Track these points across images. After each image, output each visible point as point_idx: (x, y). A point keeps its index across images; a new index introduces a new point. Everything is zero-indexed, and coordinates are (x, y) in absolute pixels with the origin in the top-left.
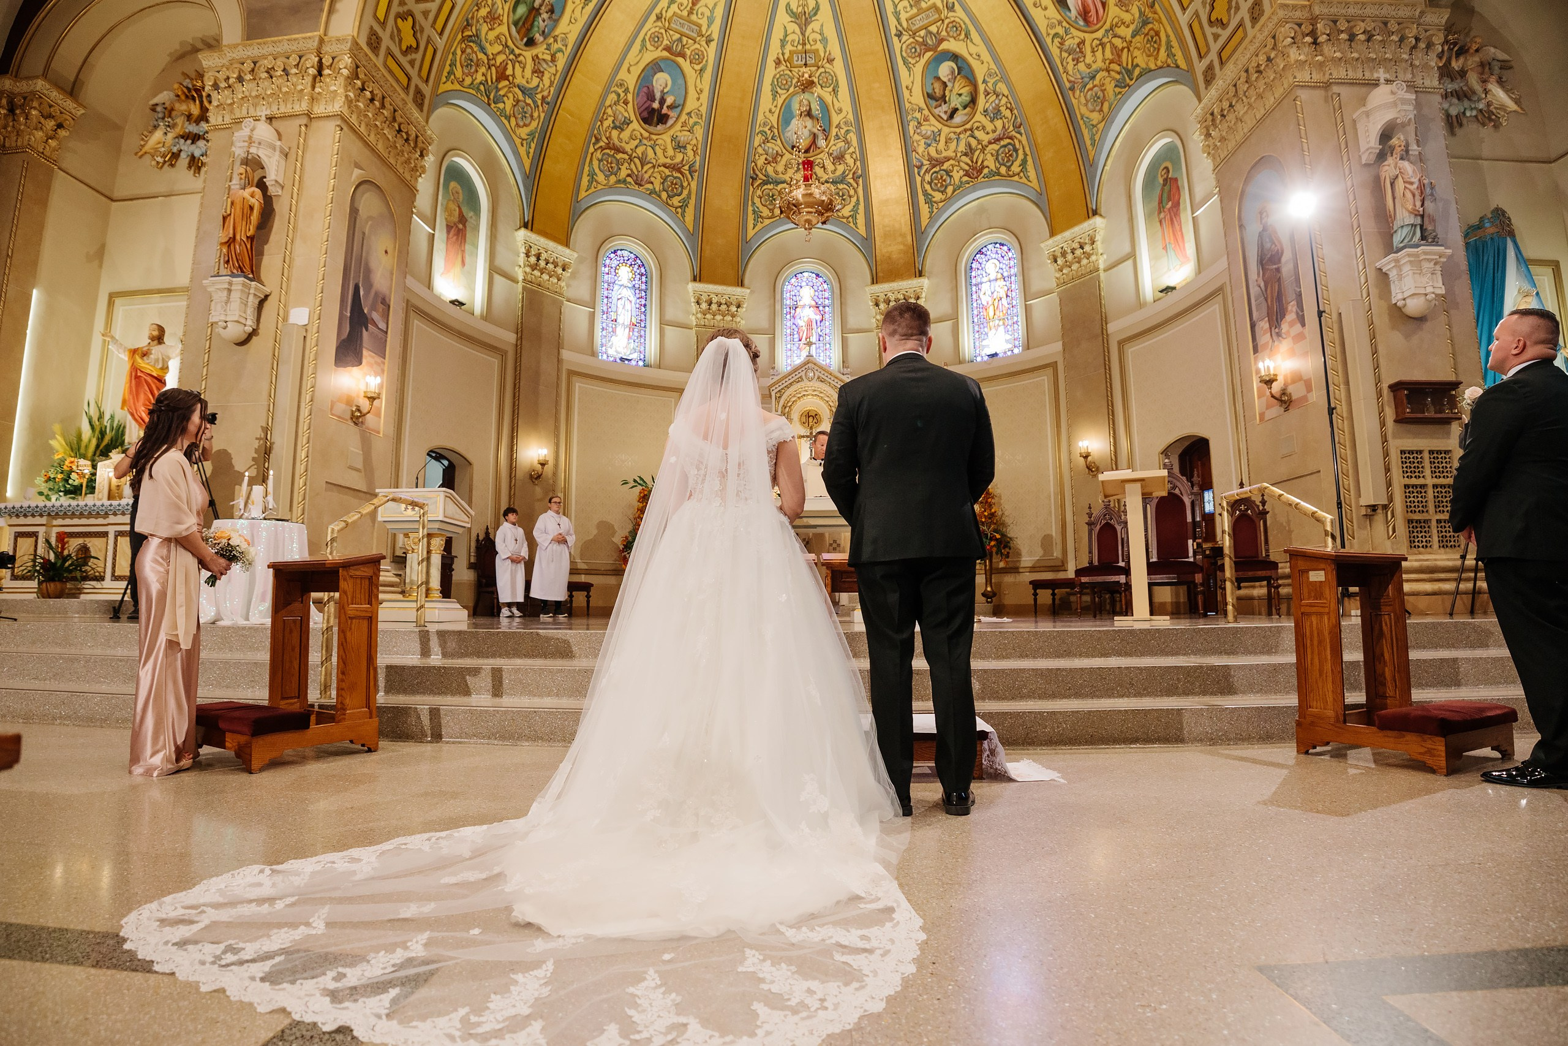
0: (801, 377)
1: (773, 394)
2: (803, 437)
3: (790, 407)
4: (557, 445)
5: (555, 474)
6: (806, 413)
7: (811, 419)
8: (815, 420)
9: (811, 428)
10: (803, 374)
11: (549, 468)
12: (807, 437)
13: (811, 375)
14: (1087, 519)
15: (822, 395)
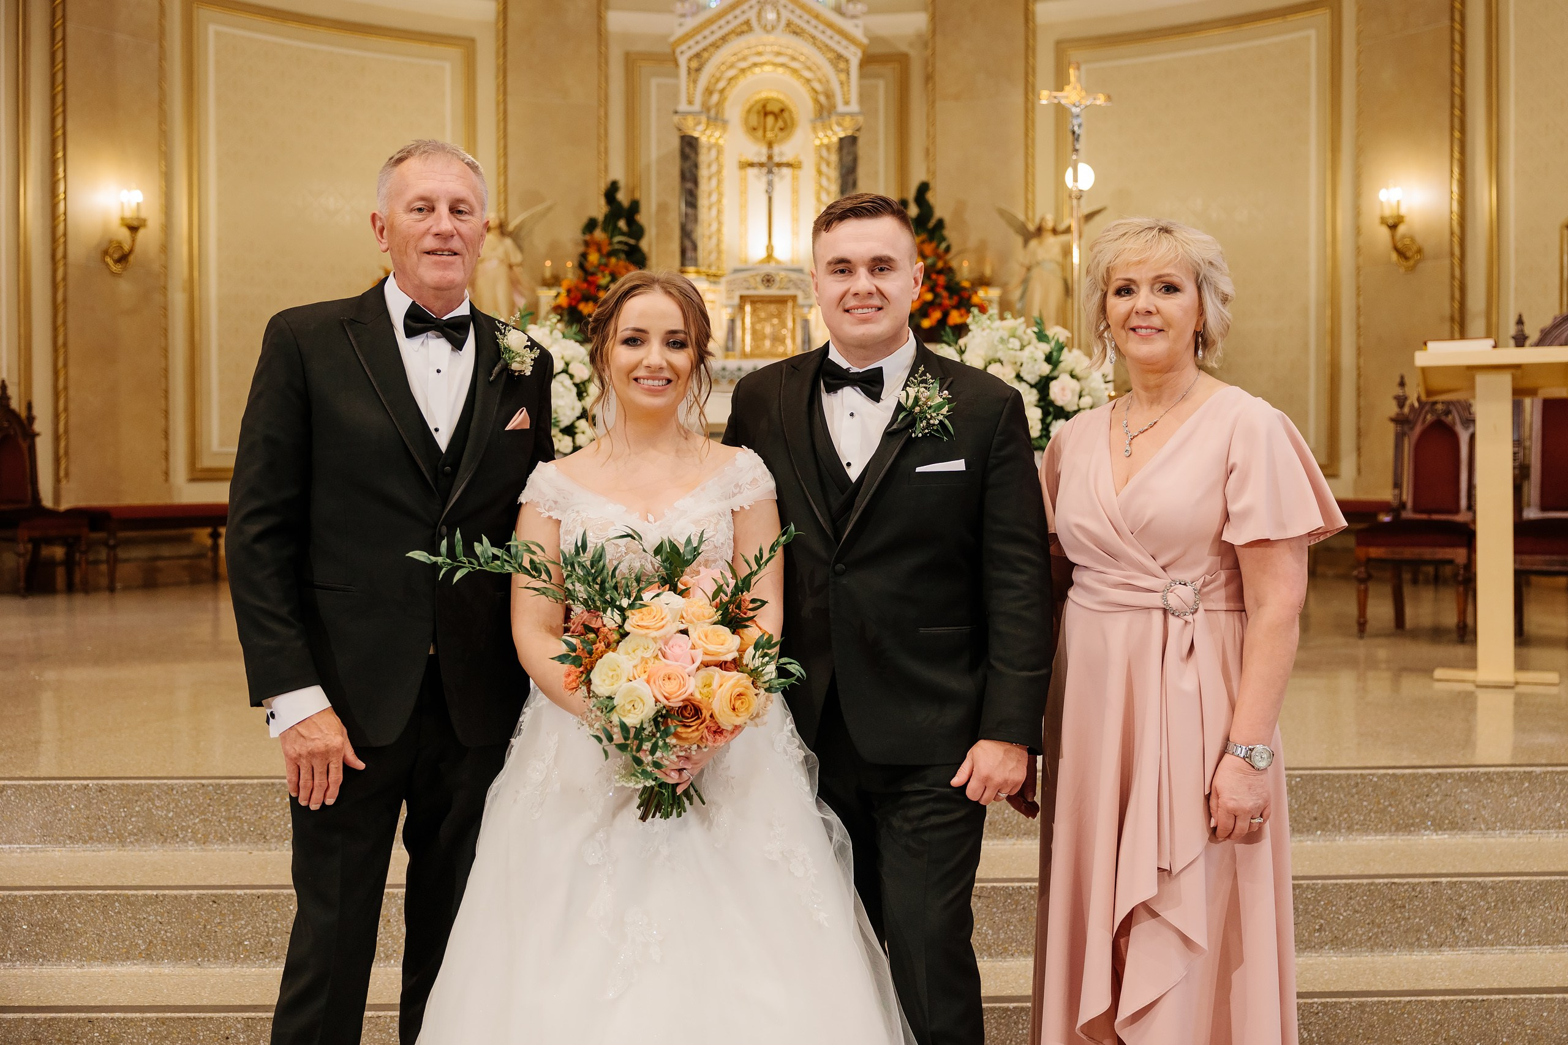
0: (747, 23)
1: (683, 61)
2: (752, 165)
3: (722, 91)
4: (167, 177)
5: (165, 248)
6: (759, 107)
7: (770, 120)
8: (780, 124)
9: (770, 145)
10: (752, 15)
11: (149, 237)
12: (761, 165)
13: (771, 16)
14: (1393, 409)
15: (795, 65)
